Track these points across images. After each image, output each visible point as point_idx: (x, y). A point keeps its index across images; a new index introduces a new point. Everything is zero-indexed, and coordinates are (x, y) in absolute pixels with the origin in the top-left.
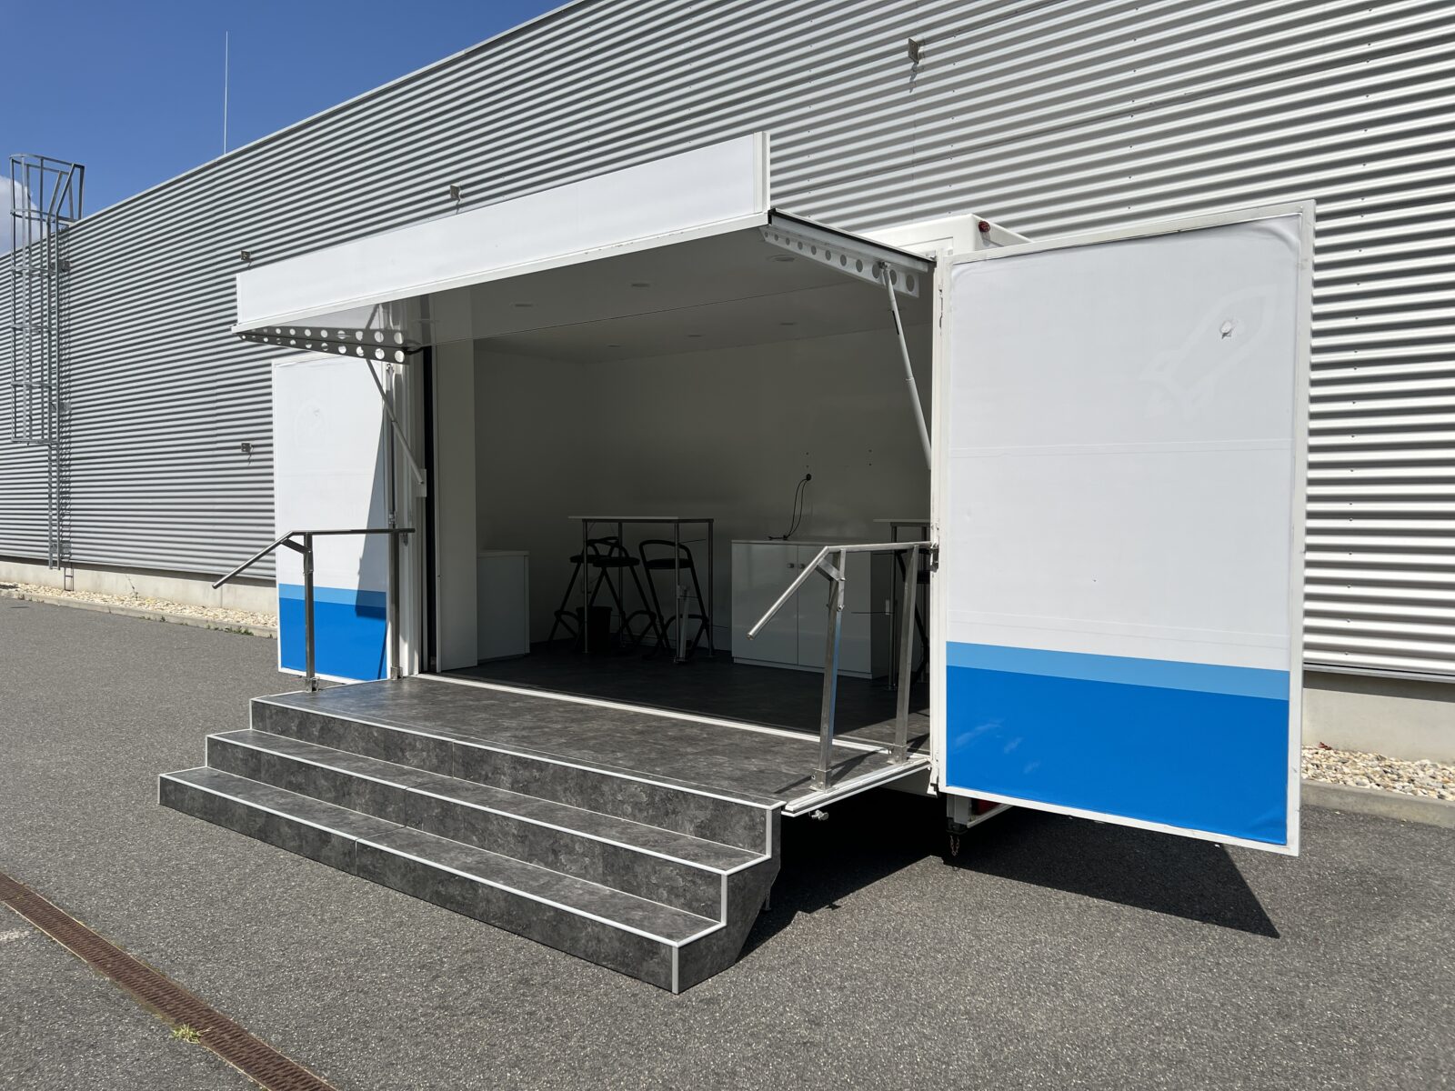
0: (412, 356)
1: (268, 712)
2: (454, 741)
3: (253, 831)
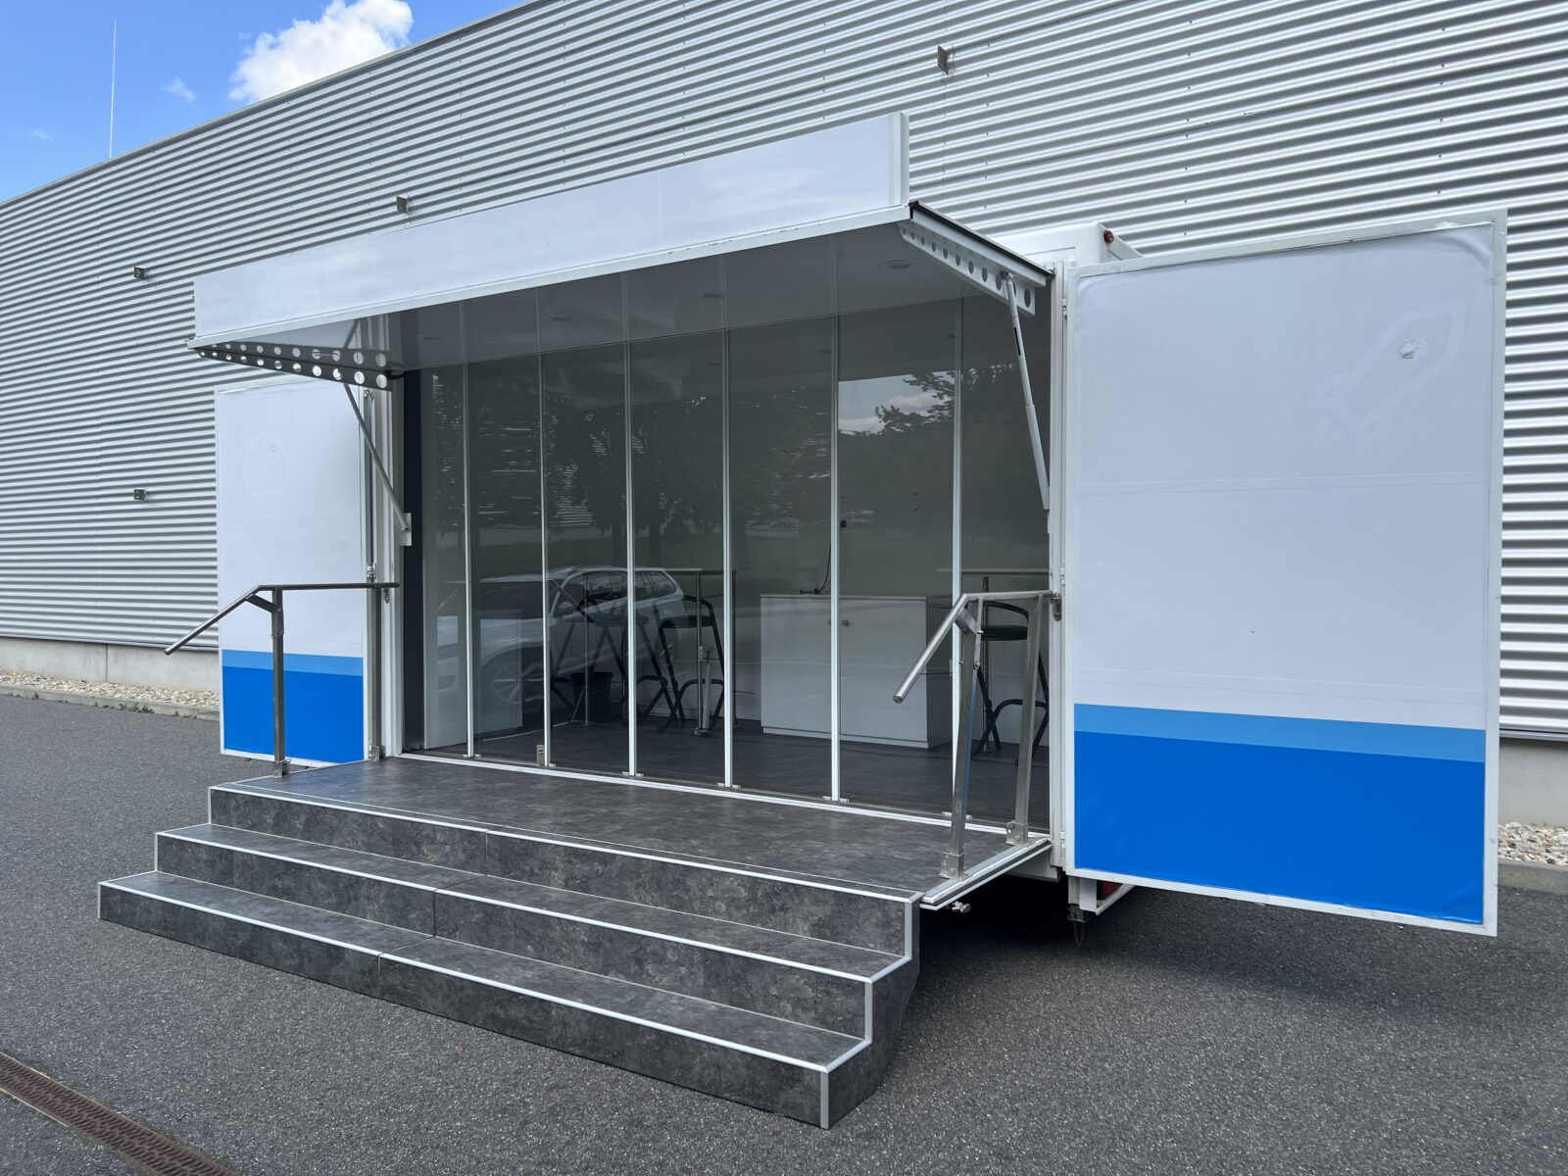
0: (395, 382)
1: (234, 802)
2: (486, 831)
3: (233, 949)
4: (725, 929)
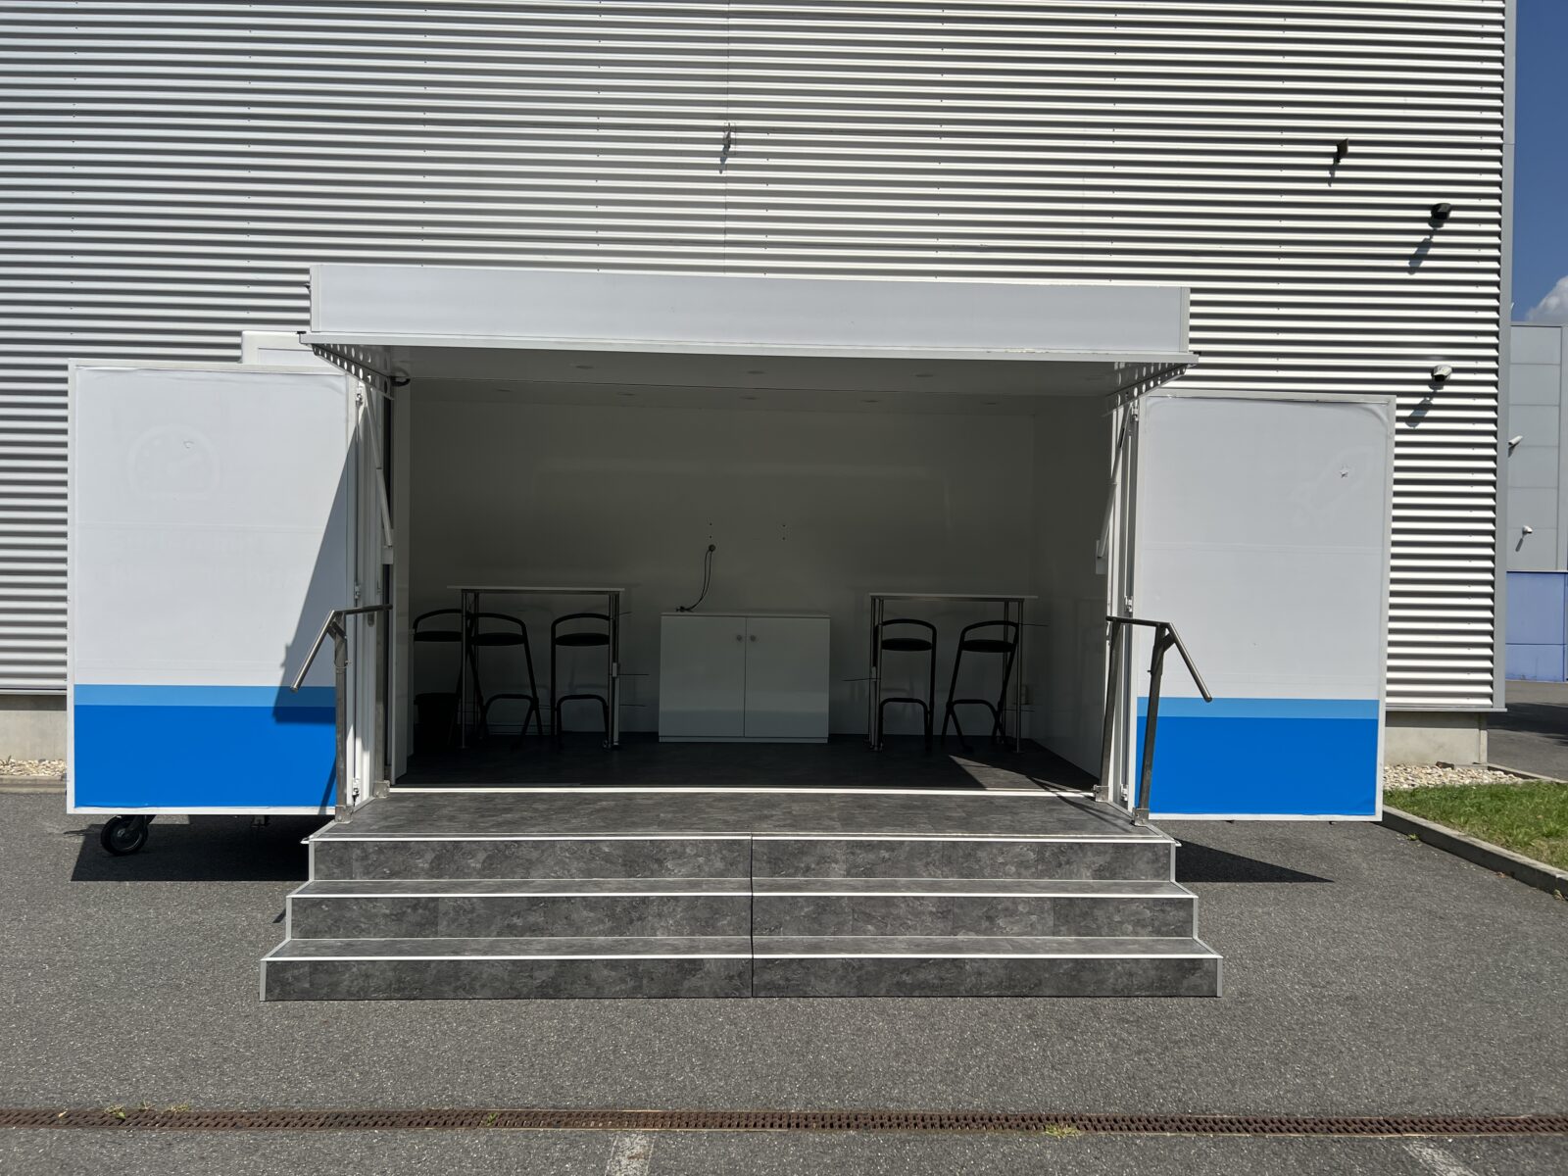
1: (359, 852)
2: (749, 838)
3: (525, 990)
4: (1032, 885)
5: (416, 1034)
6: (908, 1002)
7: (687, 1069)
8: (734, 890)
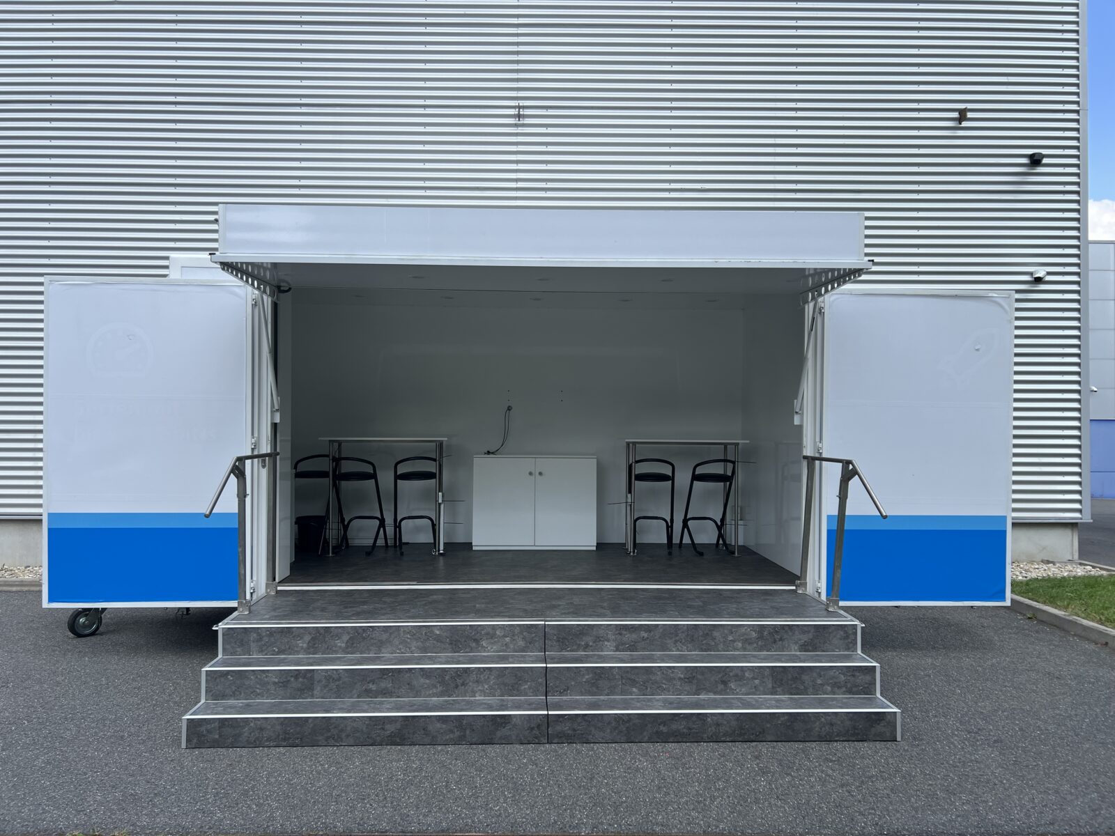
1: (255, 635)
2: (543, 623)
3: (378, 739)
4: (754, 656)
5: (298, 774)
6: (665, 746)
7: (502, 800)
8: (533, 662)
